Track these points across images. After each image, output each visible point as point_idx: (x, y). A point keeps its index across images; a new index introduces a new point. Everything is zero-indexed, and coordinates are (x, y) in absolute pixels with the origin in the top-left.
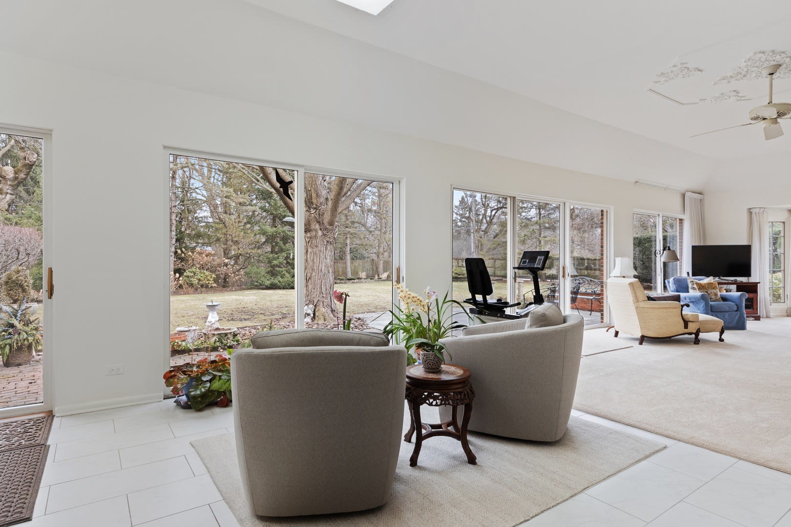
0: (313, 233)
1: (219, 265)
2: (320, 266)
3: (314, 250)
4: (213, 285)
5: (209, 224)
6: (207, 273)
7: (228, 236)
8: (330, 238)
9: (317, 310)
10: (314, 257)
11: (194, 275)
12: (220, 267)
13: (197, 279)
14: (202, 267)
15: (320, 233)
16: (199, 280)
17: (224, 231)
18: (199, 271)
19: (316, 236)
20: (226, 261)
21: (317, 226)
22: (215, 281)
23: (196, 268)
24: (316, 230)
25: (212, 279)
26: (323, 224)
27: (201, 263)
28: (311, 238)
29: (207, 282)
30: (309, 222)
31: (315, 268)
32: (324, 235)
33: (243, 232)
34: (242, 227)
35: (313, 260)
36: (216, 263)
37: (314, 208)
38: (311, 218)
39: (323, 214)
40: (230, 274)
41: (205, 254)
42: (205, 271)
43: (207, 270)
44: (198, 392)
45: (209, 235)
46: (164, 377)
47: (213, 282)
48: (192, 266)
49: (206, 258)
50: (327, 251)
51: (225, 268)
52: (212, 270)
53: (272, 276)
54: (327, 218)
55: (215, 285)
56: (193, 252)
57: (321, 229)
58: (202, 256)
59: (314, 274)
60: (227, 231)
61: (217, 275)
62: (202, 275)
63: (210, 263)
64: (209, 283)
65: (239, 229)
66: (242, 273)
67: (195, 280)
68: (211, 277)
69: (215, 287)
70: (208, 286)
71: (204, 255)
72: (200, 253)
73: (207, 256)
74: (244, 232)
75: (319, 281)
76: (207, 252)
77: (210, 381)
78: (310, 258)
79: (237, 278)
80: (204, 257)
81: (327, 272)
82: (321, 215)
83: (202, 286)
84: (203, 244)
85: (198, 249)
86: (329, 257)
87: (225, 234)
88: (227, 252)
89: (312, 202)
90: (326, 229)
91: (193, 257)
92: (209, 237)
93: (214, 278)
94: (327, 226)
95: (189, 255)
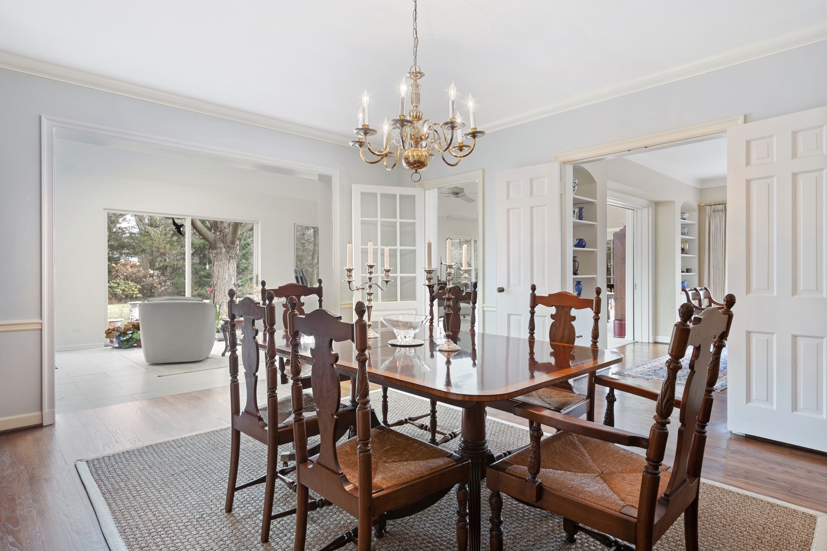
0: (219, 250)
1: (145, 277)
2: (224, 275)
3: (219, 263)
4: (138, 295)
5: (134, 235)
6: (132, 284)
7: (154, 248)
8: (232, 254)
9: (221, 308)
10: (219, 268)
11: (118, 285)
12: (145, 278)
13: (121, 290)
14: (126, 278)
15: (224, 250)
16: (124, 290)
17: (150, 243)
18: (124, 282)
19: (221, 253)
20: (152, 272)
21: (222, 245)
22: (140, 291)
23: (121, 279)
24: (221, 248)
25: (137, 290)
26: (226, 243)
27: (125, 274)
28: (216, 254)
29: (132, 293)
30: (215, 241)
31: (220, 277)
32: (227, 252)
33: (169, 245)
34: (169, 239)
35: (219, 270)
36: (141, 274)
37: (219, 231)
38: (216, 238)
39: (226, 235)
40: (155, 285)
41: (130, 265)
42: (130, 282)
43: (131, 281)
44: (125, 338)
45: (133, 246)
46: (106, 333)
47: (138, 292)
48: (116, 277)
49: (130, 269)
50: (230, 264)
51: (151, 279)
52: (137, 280)
53: (199, 286)
54: (229, 238)
55: (140, 295)
56: (116, 264)
57: (224, 247)
58: (126, 268)
59: (219, 281)
60: (153, 243)
61: (142, 286)
62: (127, 286)
63: (135, 274)
64: (133, 293)
65: (165, 241)
66: (169, 284)
67: (118, 290)
68: (136, 288)
69: (139, 296)
70: (133, 296)
71: (128, 267)
72: (125, 265)
73: (131, 267)
74: (171, 244)
75: (223, 287)
76: (132, 263)
77: (132, 333)
78: (216, 269)
79: (163, 288)
80: (128, 269)
81: (229, 280)
82: (225, 236)
83: (127, 296)
84: (127, 254)
85: (122, 261)
86: (231, 269)
87: (150, 246)
88: (153, 263)
89: (217, 227)
90: (228, 247)
91: (117, 268)
92: (134, 248)
93: (139, 288)
94: (230, 245)
95: (113, 266)
